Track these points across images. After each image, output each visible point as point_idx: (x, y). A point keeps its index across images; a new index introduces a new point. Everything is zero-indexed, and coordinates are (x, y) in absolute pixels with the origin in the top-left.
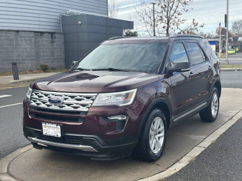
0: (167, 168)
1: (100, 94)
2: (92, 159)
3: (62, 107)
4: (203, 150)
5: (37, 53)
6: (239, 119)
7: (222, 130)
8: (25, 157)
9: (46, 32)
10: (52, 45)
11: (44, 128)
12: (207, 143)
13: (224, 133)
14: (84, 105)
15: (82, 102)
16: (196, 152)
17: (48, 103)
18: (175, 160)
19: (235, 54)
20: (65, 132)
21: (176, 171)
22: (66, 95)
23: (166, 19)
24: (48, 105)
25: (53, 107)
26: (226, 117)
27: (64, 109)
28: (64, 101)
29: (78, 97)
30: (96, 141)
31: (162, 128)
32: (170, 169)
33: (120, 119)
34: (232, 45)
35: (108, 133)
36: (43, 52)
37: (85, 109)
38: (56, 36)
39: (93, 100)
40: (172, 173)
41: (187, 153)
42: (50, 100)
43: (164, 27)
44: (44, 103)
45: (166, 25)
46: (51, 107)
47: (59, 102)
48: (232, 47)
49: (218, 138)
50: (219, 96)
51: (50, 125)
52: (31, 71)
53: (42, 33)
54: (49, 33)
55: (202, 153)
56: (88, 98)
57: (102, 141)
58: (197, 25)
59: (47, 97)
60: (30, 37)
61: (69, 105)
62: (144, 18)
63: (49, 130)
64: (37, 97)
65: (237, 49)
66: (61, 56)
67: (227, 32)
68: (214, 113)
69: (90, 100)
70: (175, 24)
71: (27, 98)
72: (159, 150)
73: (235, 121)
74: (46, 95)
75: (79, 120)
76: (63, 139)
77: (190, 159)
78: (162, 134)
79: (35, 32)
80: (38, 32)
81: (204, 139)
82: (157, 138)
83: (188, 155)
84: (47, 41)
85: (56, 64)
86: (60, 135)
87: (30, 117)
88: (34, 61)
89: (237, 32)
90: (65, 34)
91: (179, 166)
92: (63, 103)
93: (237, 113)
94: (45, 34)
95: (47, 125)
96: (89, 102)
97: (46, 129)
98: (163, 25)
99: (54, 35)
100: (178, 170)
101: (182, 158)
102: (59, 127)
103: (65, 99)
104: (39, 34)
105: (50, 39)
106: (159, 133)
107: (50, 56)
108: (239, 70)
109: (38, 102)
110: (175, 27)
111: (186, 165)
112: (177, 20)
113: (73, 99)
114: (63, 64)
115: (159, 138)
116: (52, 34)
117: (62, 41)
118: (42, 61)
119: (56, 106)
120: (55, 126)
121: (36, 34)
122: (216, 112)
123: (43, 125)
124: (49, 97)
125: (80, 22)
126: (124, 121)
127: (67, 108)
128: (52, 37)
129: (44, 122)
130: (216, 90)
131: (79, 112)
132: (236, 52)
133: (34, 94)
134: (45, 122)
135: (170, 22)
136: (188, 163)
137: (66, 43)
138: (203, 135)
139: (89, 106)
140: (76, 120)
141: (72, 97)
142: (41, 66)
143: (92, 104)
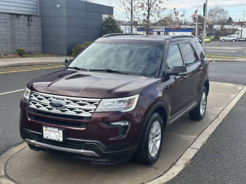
0: (166, 172)
1: (104, 100)
2: (92, 163)
3: (64, 111)
4: (196, 152)
5: (13, 37)
6: (225, 118)
7: (210, 130)
8: (21, 158)
9: (23, 15)
10: (29, 29)
11: (44, 132)
12: (198, 144)
13: (213, 133)
14: (87, 111)
15: (85, 107)
16: (190, 154)
17: (49, 106)
18: (171, 163)
19: (210, 42)
20: (67, 137)
21: (175, 175)
22: (68, 99)
23: (147, 7)
24: (49, 109)
25: (55, 111)
26: (213, 114)
27: (66, 113)
28: (67, 105)
29: (81, 102)
30: (99, 146)
31: (160, 131)
32: (169, 172)
33: (123, 124)
34: (208, 33)
35: (110, 139)
36: (19, 35)
37: (88, 114)
38: (33, 18)
39: (97, 105)
40: (171, 177)
41: (182, 156)
42: (51, 104)
43: (144, 14)
44: (45, 106)
45: (147, 13)
46: (52, 111)
47: (61, 106)
48: (208, 35)
49: (209, 138)
50: (207, 95)
51: (52, 129)
52: (6, 55)
53: (18, 15)
54: (25, 15)
55: (196, 155)
56: (91, 103)
57: (104, 147)
58: (177, 14)
59: (47, 100)
60: (5, 19)
61: (71, 109)
62: (124, 4)
63: (50, 134)
64: (37, 100)
65: (212, 37)
66: (37, 40)
67: (205, 21)
68: (202, 111)
69: (93, 105)
70: (156, 12)
71: (25, 99)
72: (156, 152)
73: (222, 119)
74: (47, 98)
75: (82, 125)
76: (65, 143)
77: (185, 162)
78: (159, 137)
79: (11, 14)
80: (14, 14)
81: (196, 139)
82: (154, 141)
83: (182, 157)
84: (23, 24)
85: (32, 49)
86: (61, 139)
87: (29, 120)
88: (9, 45)
89: (212, 20)
90: (42, 17)
91: (176, 170)
92: (66, 107)
93: (222, 111)
94: (21, 17)
95: (48, 128)
96: (92, 107)
97: (47, 132)
98: (143, 12)
99: (31, 18)
100: (176, 174)
101: (177, 161)
102: (61, 131)
103: (68, 103)
104: (15, 16)
105: (27, 22)
106: (157, 136)
107: (27, 40)
108: (216, 61)
109: (38, 104)
110: (156, 15)
111: (182, 168)
112: (157, 8)
113: (76, 104)
114: (39, 48)
115: (156, 141)
116: (29, 16)
117: (39, 24)
118: (17, 45)
119: (58, 111)
120: (56, 130)
121: (12, 16)
122: (204, 110)
123: (44, 128)
124: (50, 100)
125: (59, 6)
126: (126, 127)
127: (69, 113)
128: (28, 19)
129: (45, 125)
130: (204, 89)
131: (82, 118)
132: (212, 40)
133: (33, 96)
134: (47, 126)
135: (151, 9)
136: (184, 166)
137: (43, 26)
138: (193, 134)
139: (93, 111)
140: (79, 125)
141: (75, 102)
142: (17, 50)
143: (95, 109)
